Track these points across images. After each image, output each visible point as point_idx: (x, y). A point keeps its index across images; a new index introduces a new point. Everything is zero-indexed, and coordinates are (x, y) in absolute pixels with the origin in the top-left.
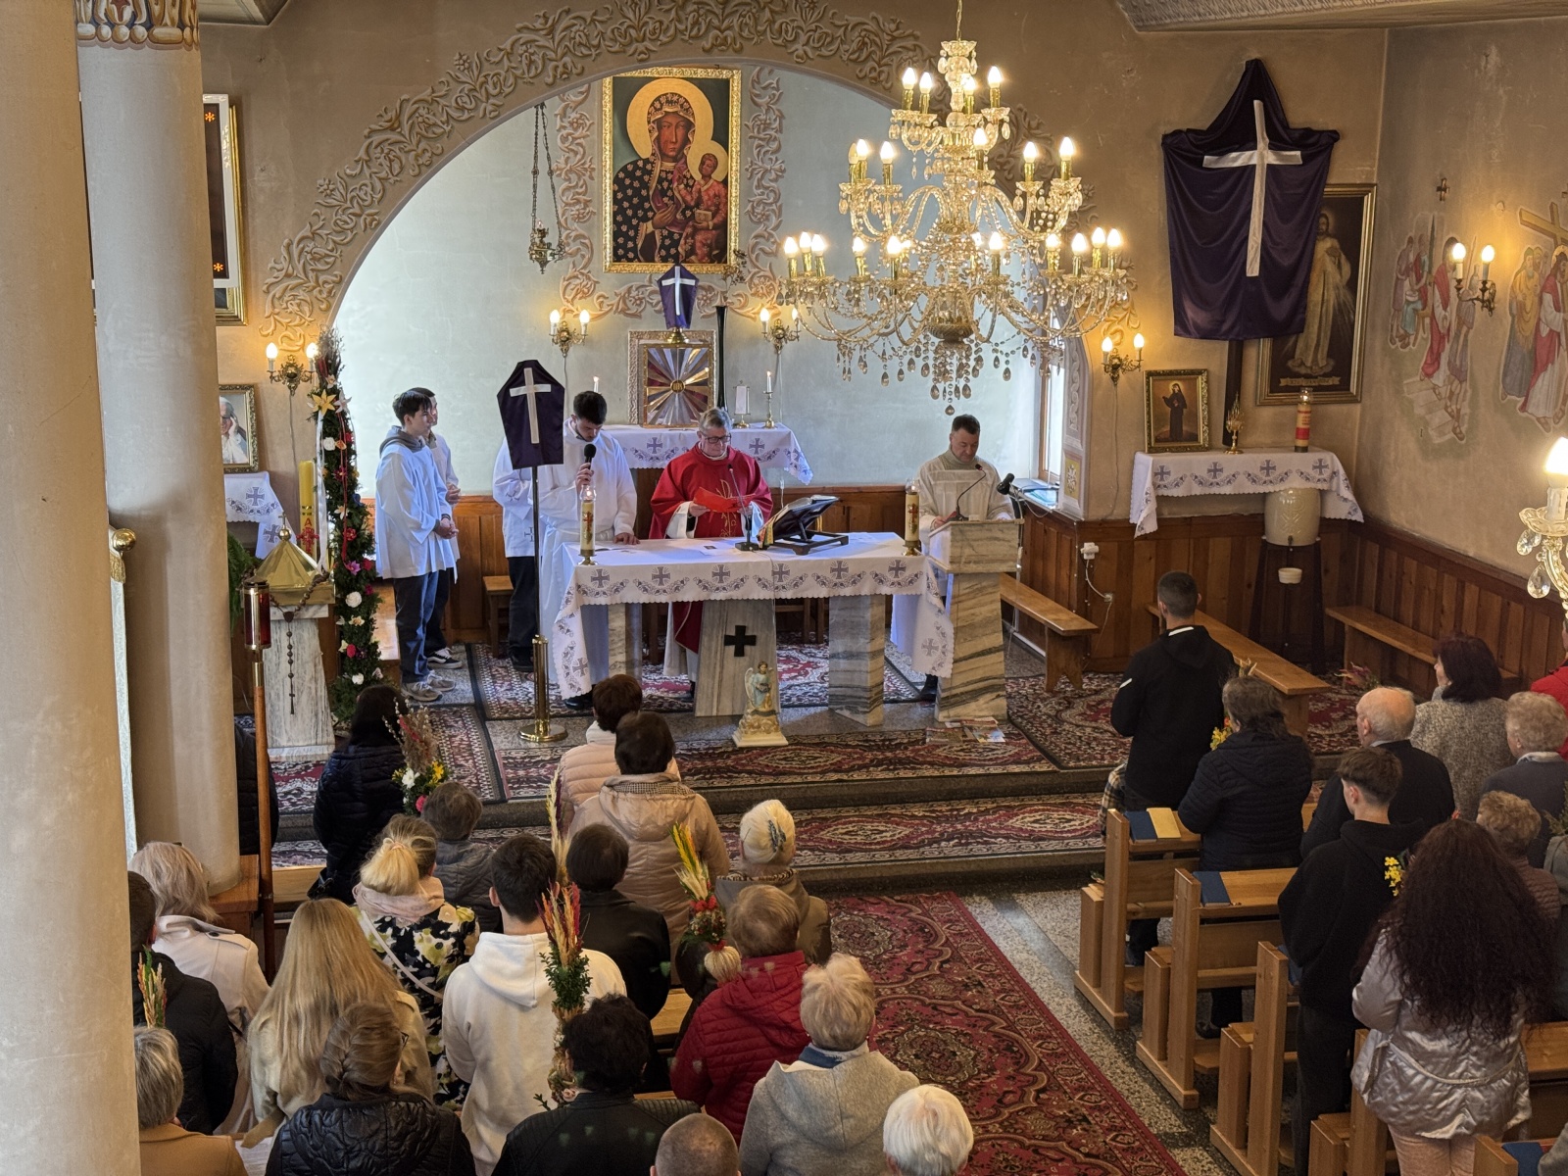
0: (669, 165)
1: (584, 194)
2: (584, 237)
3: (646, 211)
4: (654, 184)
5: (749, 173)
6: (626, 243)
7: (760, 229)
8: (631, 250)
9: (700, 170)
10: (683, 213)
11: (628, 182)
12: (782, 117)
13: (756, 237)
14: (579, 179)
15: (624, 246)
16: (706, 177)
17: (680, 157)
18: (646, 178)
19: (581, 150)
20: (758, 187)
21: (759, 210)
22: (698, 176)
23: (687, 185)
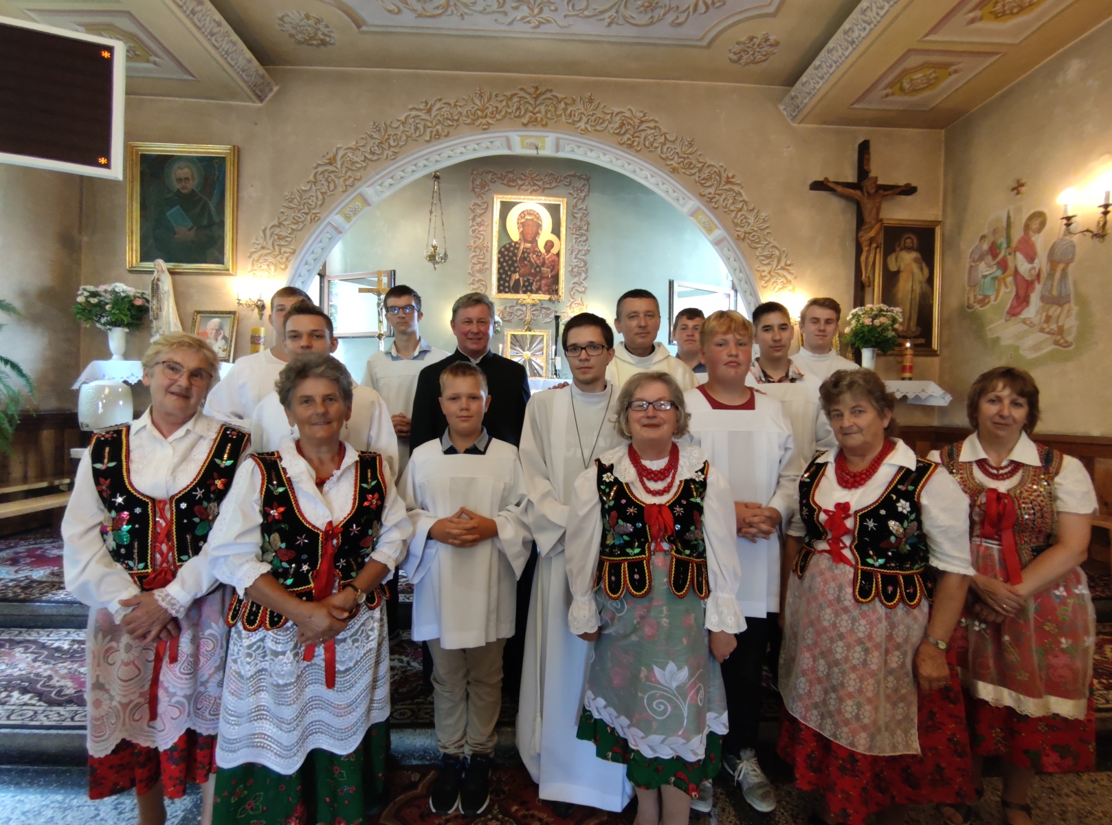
0: (529, 245)
1: (483, 259)
2: (482, 280)
3: (515, 268)
4: (520, 255)
5: (570, 251)
6: (504, 284)
7: (576, 280)
8: (509, 287)
9: (545, 247)
10: (535, 269)
11: (506, 253)
12: (588, 224)
13: (574, 283)
14: (481, 250)
15: (503, 285)
16: (548, 251)
17: (534, 241)
18: (516, 251)
19: (482, 237)
20: (575, 258)
21: (575, 270)
22: (543, 251)
23: (537, 256)
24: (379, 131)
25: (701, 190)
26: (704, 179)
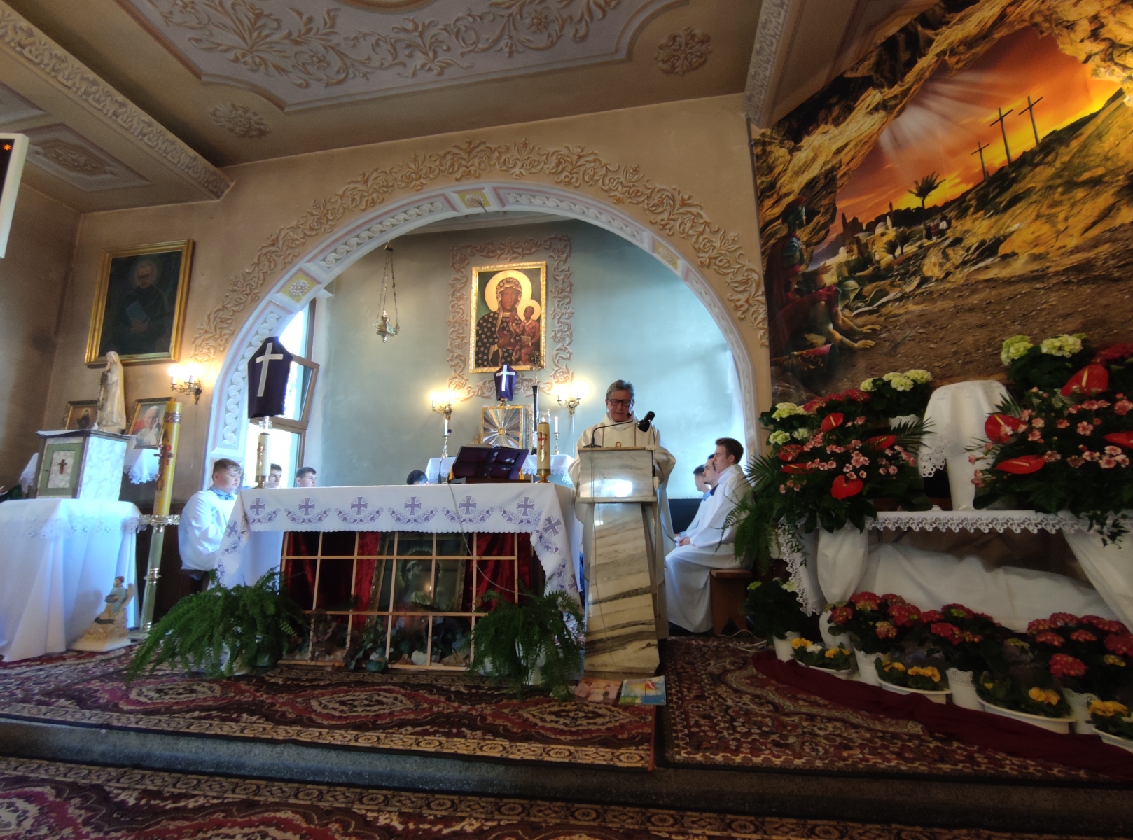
0: (508, 314)
1: (461, 333)
2: (460, 356)
3: (494, 339)
4: (499, 325)
5: (552, 316)
6: (482, 357)
7: (560, 346)
8: (487, 360)
9: (525, 315)
10: (515, 338)
11: (485, 324)
12: (571, 285)
13: (558, 350)
14: (460, 325)
15: (482, 359)
16: (528, 318)
17: (513, 309)
18: (494, 321)
19: (460, 311)
20: (557, 323)
21: (559, 335)
22: (523, 318)
23: (517, 324)
24: (319, 207)
25: (652, 218)
26: (654, 205)
